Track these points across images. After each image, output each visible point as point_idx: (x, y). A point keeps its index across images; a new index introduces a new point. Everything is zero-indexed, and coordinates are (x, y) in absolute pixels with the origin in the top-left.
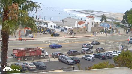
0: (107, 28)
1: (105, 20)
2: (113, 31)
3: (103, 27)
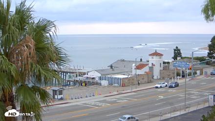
0: (184, 69)
1: (181, 56)
2: (196, 73)
3: (179, 68)
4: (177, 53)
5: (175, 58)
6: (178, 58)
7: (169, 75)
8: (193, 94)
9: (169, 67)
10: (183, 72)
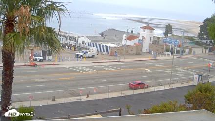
4: (169, 30)
5: (166, 34)
6: (169, 35)
7: (158, 50)
8: (179, 71)
9: (158, 42)
10: (172, 49)
